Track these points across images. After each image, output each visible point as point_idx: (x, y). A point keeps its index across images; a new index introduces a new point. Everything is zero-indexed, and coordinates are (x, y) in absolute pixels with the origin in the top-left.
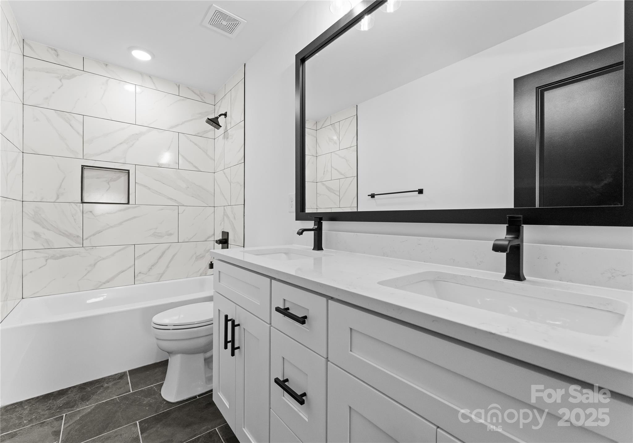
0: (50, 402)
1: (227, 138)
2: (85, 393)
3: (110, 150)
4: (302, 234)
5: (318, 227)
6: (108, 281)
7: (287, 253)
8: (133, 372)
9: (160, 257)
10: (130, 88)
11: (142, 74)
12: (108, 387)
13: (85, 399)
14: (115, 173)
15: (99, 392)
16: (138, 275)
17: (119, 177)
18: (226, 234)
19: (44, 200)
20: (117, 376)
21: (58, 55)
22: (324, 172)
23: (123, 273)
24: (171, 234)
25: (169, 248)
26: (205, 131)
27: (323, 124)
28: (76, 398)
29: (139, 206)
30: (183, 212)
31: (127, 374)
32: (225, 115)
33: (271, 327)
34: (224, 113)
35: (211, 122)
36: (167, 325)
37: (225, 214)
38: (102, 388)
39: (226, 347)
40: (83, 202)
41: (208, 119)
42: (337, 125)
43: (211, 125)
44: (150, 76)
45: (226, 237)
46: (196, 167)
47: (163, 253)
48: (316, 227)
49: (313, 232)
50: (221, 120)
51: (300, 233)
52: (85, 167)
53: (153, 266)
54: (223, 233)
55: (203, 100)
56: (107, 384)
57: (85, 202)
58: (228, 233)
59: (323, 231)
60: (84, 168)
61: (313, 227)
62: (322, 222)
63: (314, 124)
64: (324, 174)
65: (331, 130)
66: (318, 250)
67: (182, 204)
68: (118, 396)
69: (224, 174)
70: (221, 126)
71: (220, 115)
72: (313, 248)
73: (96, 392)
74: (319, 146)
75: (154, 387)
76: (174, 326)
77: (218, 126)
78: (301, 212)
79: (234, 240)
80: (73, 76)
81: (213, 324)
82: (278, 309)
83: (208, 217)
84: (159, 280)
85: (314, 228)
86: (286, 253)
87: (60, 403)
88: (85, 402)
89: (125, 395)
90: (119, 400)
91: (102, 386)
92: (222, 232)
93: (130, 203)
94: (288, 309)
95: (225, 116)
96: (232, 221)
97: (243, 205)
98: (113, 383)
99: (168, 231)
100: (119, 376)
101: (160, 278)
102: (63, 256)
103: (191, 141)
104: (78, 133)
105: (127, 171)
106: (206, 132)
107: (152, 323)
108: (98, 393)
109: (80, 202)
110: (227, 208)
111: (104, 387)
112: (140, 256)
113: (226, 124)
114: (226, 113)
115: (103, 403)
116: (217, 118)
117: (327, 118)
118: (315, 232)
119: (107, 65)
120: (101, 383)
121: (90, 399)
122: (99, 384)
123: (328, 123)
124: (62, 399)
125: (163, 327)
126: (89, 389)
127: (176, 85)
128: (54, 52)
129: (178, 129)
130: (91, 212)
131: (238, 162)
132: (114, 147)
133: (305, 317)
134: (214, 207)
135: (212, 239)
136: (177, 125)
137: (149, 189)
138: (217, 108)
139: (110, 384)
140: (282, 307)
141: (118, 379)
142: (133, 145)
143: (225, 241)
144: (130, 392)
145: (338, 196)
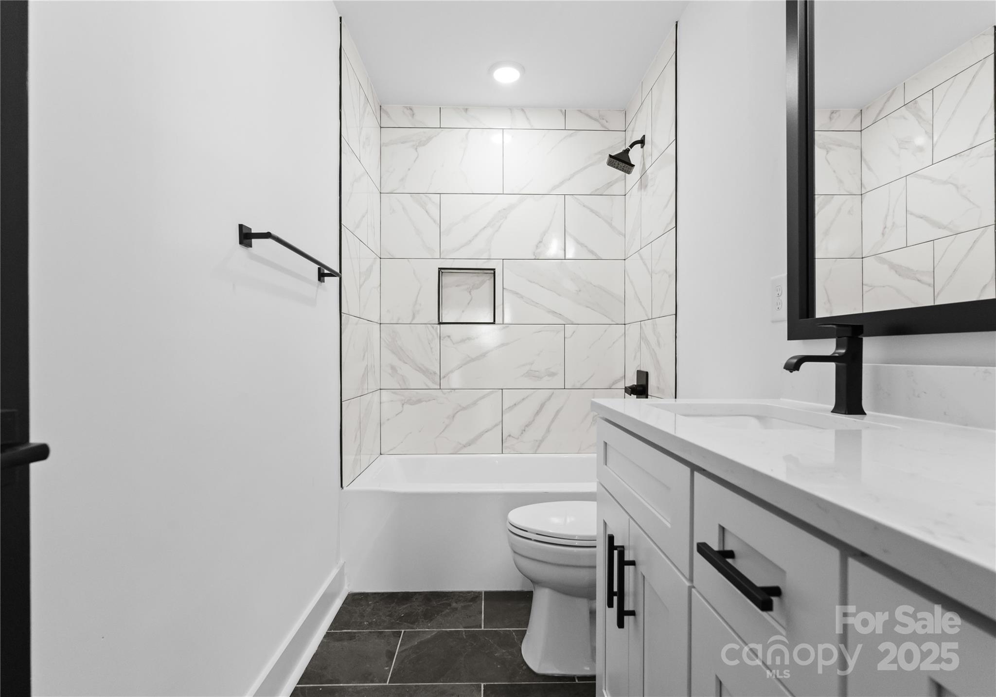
0: (393, 605)
1: (646, 186)
2: (429, 608)
3: (470, 241)
4: (798, 370)
5: (846, 352)
6: (469, 444)
7: (763, 417)
8: (491, 596)
9: (537, 413)
10: (496, 138)
11: (511, 108)
12: (456, 609)
13: (428, 616)
14: (478, 276)
15: (445, 612)
16: (506, 439)
17: (483, 282)
18: (643, 376)
19: (400, 322)
20: (469, 594)
21: (413, 115)
22: (885, 228)
23: (487, 433)
24: (553, 375)
25: (551, 396)
26: (609, 183)
27: (881, 111)
28: (419, 611)
29: (508, 326)
30: (572, 336)
31: (482, 597)
32: (642, 142)
33: (693, 590)
34: (640, 139)
35: (615, 161)
36: (527, 531)
37: (642, 337)
38: (449, 607)
39: (610, 604)
40: (440, 323)
41: (610, 156)
42: (924, 104)
43: (617, 168)
44: (523, 110)
45: (644, 383)
46: (592, 252)
47: (542, 406)
48: (843, 351)
49: (832, 365)
50: (635, 155)
51: (794, 366)
52: (443, 271)
53: (527, 426)
54: (640, 373)
55: (605, 127)
56: (456, 603)
57: (443, 321)
58: (647, 373)
59: (864, 365)
60: (442, 273)
61: (834, 353)
62: (862, 339)
63: (855, 117)
64: (883, 234)
65: (905, 118)
66: (849, 413)
67: (570, 321)
68: (465, 628)
69: (642, 258)
70: (633, 166)
71: (632, 146)
72: (832, 407)
73: (442, 612)
74: (869, 169)
75: (514, 633)
76: (537, 534)
77: (628, 166)
78: (801, 317)
79: (658, 388)
80: (429, 139)
81: (595, 547)
82: (703, 549)
83: (614, 343)
84: (536, 450)
85: (837, 355)
86: (759, 418)
87: (402, 612)
88: (427, 621)
89: (474, 631)
90: (466, 636)
91: (450, 605)
92: (638, 371)
93: (496, 323)
94: (731, 554)
95: (642, 145)
96: (653, 349)
97: (674, 316)
98: (462, 604)
99: (549, 368)
100: (473, 596)
101: (537, 447)
102: (419, 401)
103: (584, 206)
104: (435, 221)
105: (492, 272)
106: (610, 185)
107: (508, 522)
108: (443, 613)
109: (437, 323)
110: (645, 324)
111: (452, 606)
112: (511, 408)
113: (644, 160)
114: (643, 139)
115: (446, 631)
116: (627, 151)
117: (894, 91)
118: (837, 363)
119: (466, 110)
120: (450, 599)
121: (434, 619)
122: (446, 600)
123: (897, 101)
124: (404, 606)
125: (519, 532)
126: (435, 603)
127: (561, 111)
128: (409, 111)
129: (563, 190)
130: (449, 337)
131: (664, 230)
132: (476, 235)
133: (776, 591)
134: (625, 324)
135: (622, 385)
136: (562, 183)
137: (522, 297)
138: (629, 133)
139: (459, 605)
140: (715, 547)
141: (470, 601)
142: (500, 227)
143: (641, 388)
144: (481, 628)
145: (929, 285)
